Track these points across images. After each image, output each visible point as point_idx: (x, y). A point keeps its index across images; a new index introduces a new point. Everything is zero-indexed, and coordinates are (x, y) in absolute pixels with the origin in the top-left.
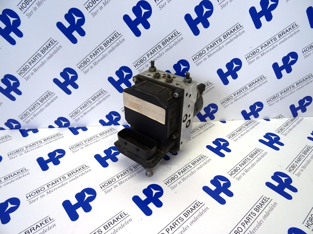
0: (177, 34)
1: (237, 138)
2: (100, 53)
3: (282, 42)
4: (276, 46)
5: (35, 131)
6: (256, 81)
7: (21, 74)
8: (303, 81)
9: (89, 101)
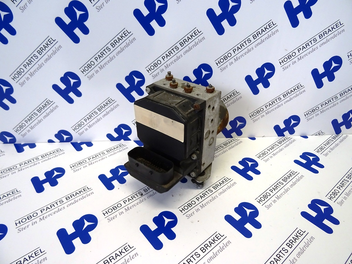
0: (198, 33)
1: (268, 158)
2: (107, 55)
3: (323, 43)
4: (316, 48)
5: (32, 146)
6: (291, 90)
7: (15, 79)
8: (348, 91)
9: (95, 112)
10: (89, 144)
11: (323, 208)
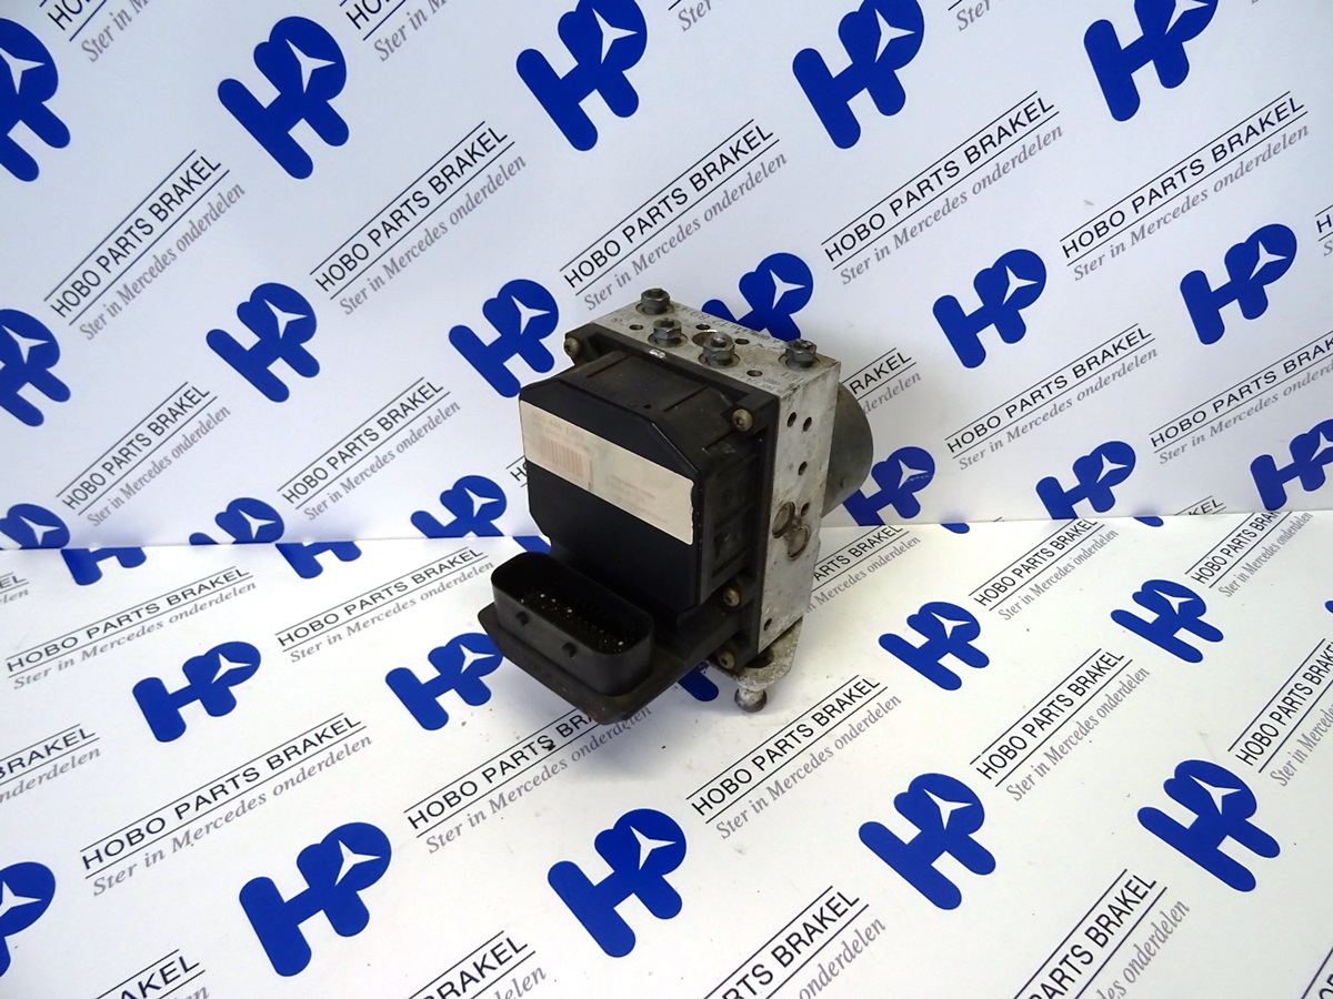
0: (759, 139)
1: (1017, 605)
2: (414, 220)
3: (1226, 179)
4: (1201, 197)
5: (132, 557)
6: (1105, 351)
7: (64, 311)
8: (1315, 353)
9: (368, 433)
10: (347, 551)
11: (1217, 794)
